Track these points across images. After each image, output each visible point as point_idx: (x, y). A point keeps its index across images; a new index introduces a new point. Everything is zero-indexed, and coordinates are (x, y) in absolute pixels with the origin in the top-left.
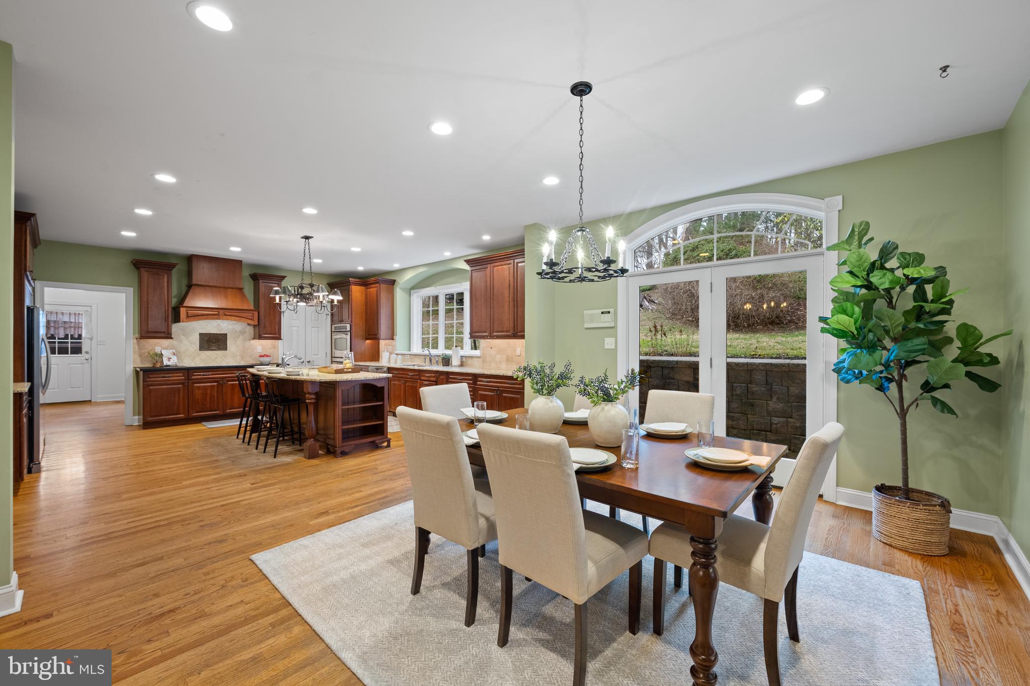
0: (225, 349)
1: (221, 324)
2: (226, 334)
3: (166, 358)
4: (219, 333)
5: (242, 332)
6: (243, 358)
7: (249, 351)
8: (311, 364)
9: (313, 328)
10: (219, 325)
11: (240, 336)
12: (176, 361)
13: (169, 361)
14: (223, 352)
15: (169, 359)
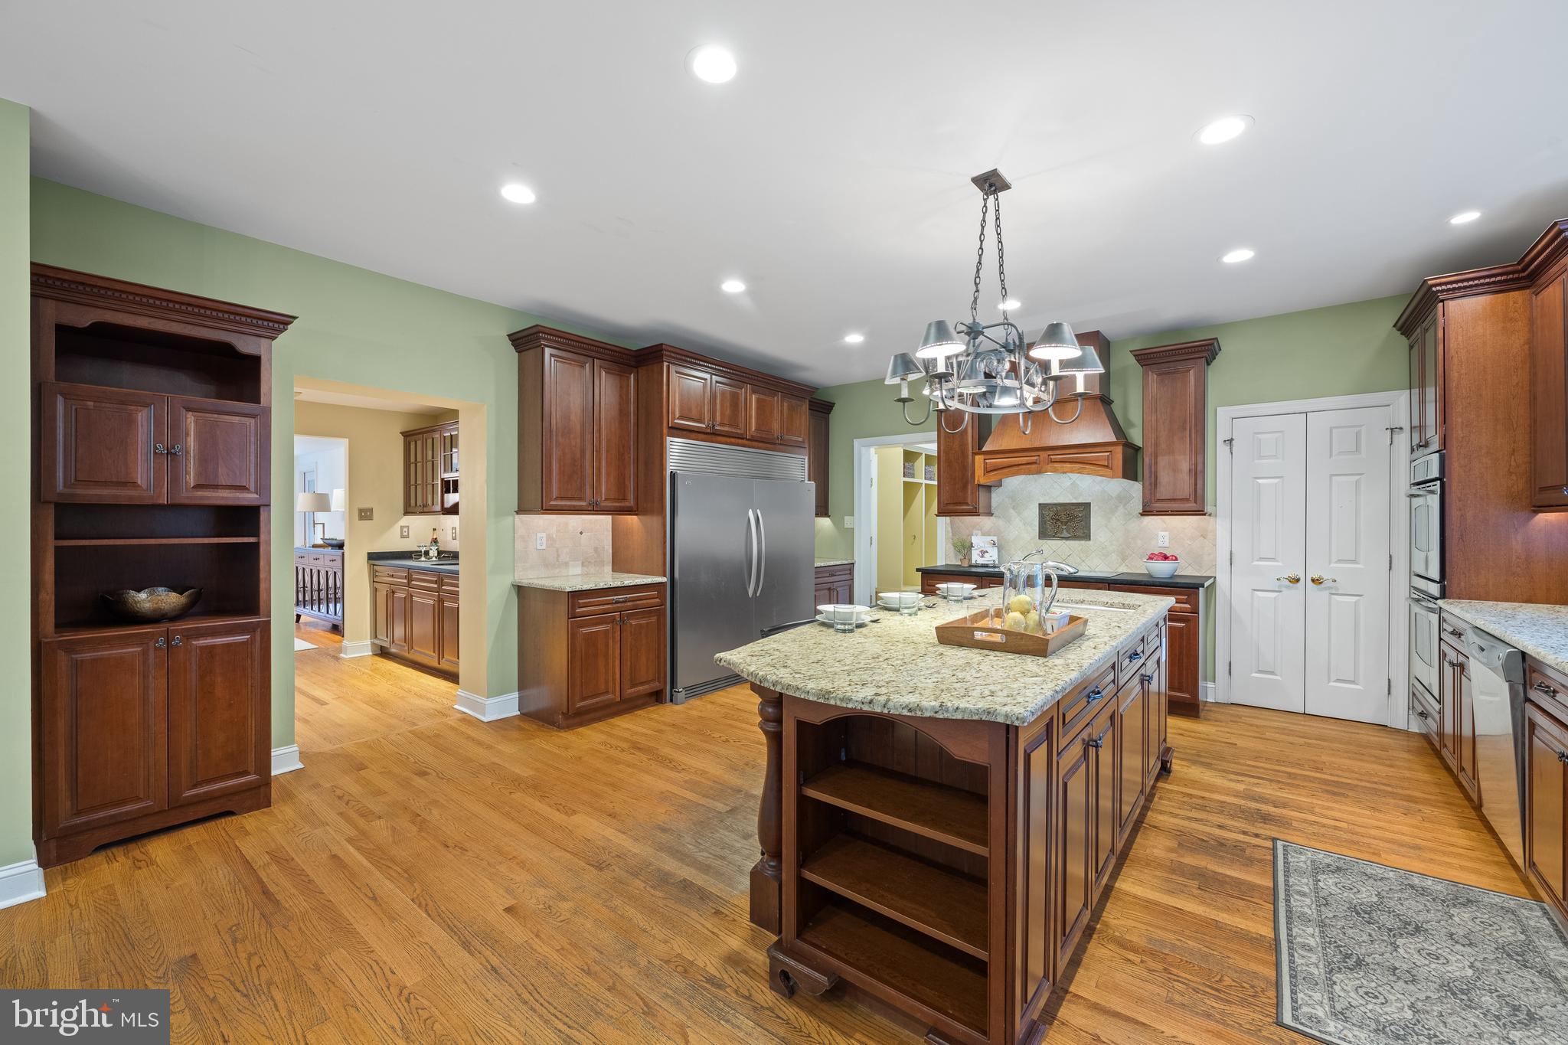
0: (1087, 537)
1: (1078, 482)
2: (1089, 504)
3: (978, 552)
4: (1074, 501)
5: (1123, 499)
6: (1124, 560)
7: (1139, 542)
8: (1330, 588)
9: (1334, 478)
10: (1074, 484)
11: (1117, 507)
12: (995, 557)
13: (983, 557)
14: (1083, 542)
15: (983, 553)
